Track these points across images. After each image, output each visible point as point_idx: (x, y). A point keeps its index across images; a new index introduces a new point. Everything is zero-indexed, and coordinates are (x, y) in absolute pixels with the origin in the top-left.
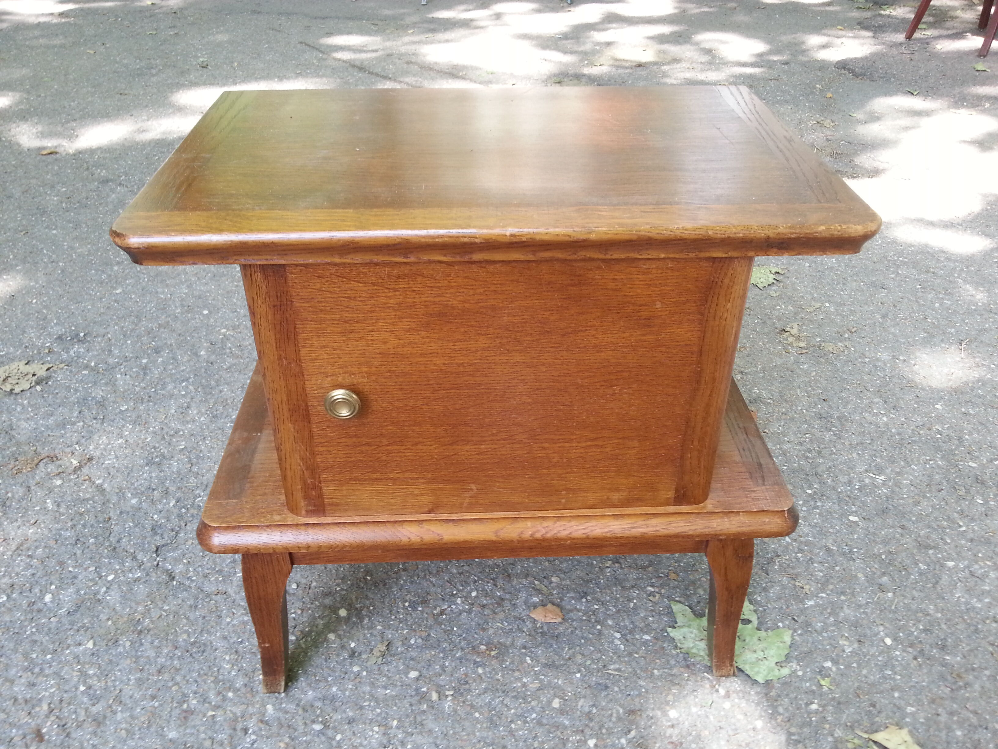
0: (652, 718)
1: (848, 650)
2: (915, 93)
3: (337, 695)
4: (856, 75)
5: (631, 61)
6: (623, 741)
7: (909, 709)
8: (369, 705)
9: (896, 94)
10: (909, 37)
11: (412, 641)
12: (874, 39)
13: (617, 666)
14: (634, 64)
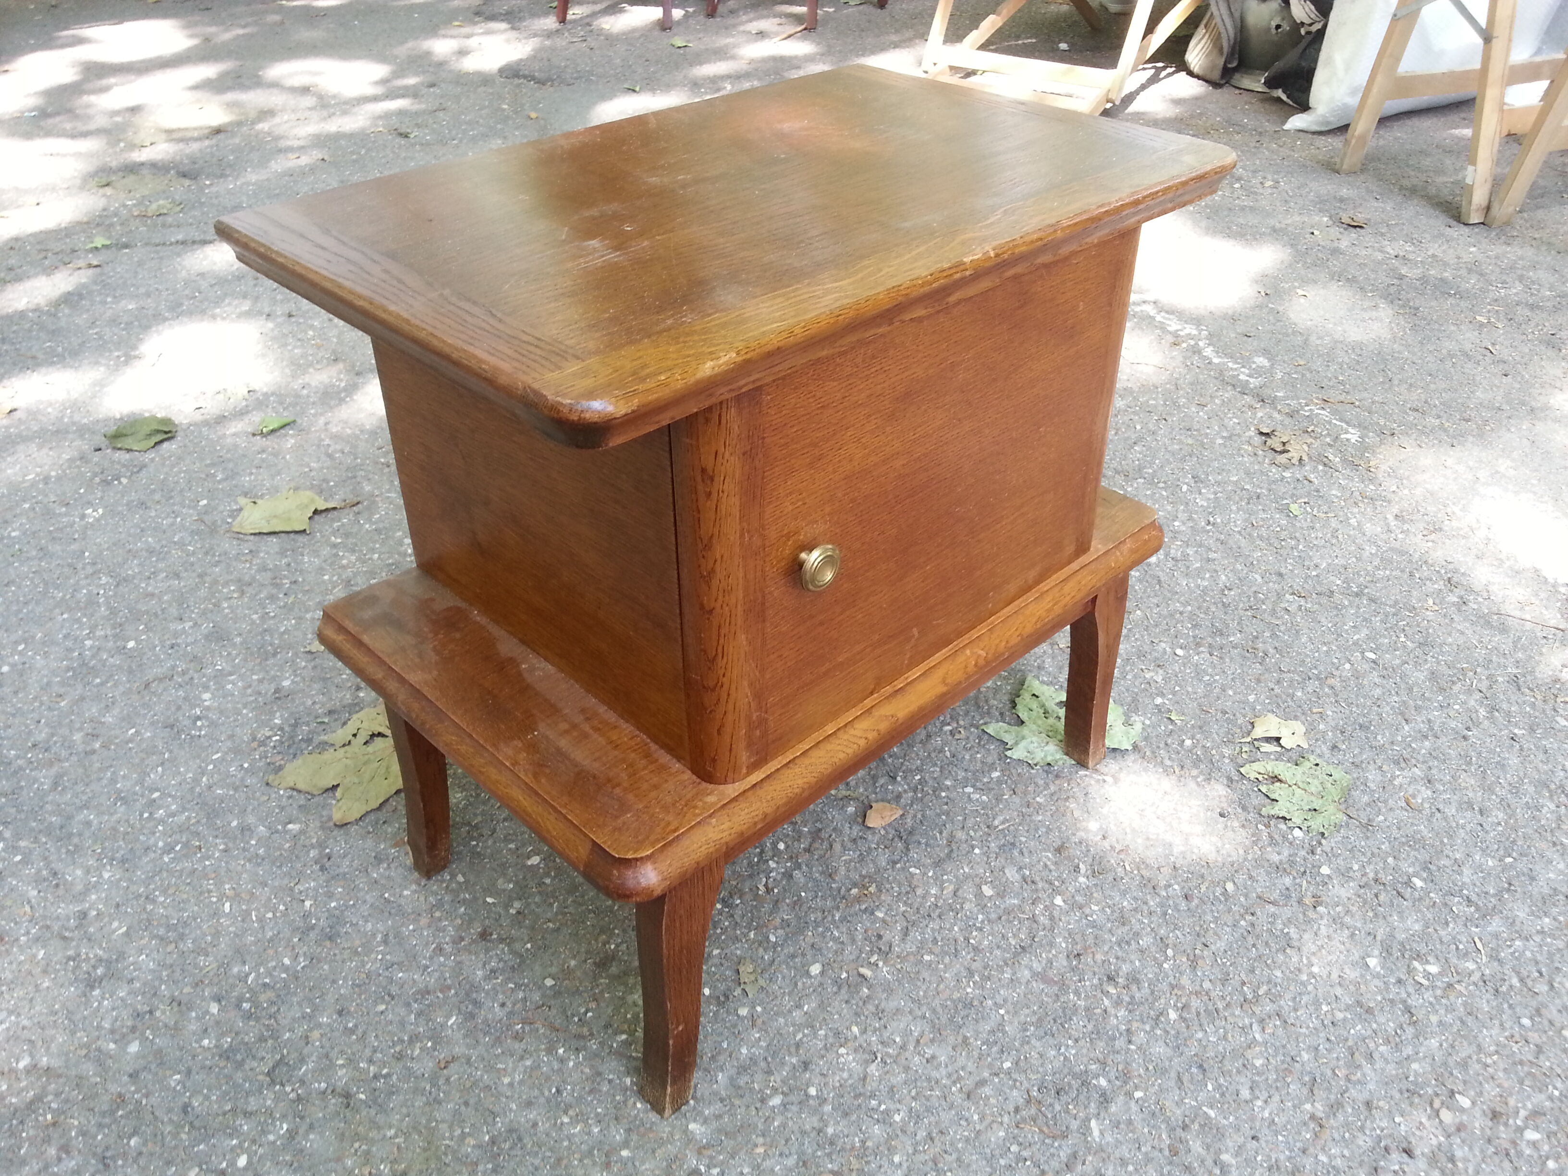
0: (1081, 843)
1: (1159, 679)
2: (637, 89)
3: (754, 1054)
4: (541, 82)
5: (201, 128)
6: (1082, 879)
7: (1251, 698)
8: (804, 1035)
9: (615, 96)
10: (563, 20)
11: (773, 938)
12: (514, 32)
13: (1002, 818)
14: (206, 131)
